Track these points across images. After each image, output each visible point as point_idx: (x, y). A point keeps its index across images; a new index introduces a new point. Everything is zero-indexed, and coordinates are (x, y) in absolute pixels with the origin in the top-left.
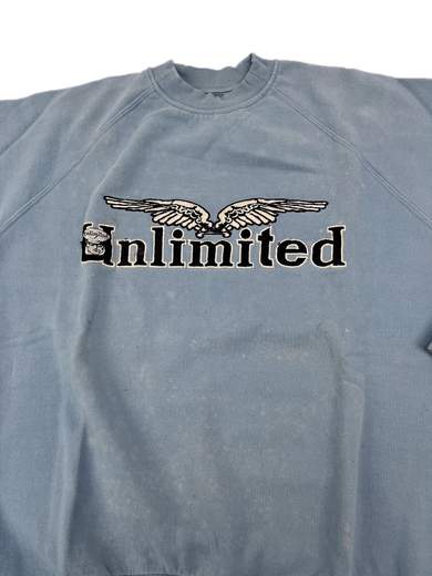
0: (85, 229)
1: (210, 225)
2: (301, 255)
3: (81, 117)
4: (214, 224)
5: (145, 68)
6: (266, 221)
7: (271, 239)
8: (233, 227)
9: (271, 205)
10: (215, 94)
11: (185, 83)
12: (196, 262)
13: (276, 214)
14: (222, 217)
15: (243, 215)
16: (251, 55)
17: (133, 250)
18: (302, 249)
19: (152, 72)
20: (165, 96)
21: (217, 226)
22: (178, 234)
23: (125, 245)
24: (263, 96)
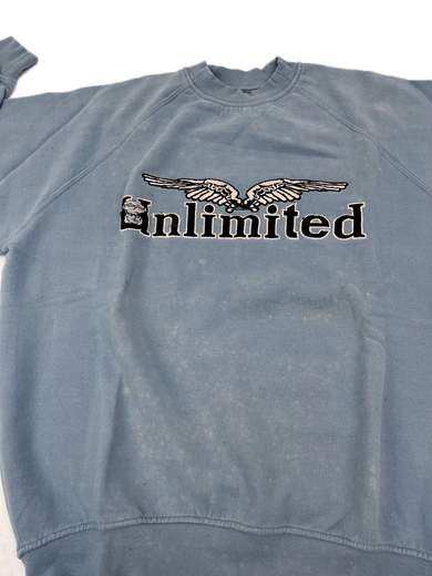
0: (124, 200)
1: (239, 201)
2: (324, 229)
3: (122, 108)
4: (243, 201)
5: (181, 68)
6: (291, 198)
7: (296, 214)
8: (261, 204)
9: (295, 185)
10: (244, 91)
11: (217, 80)
12: (226, 233)
13: (300, 193)
14: (251, 194)
15: (271, 192)
16: (277, 59)
17: (167, 222)
18: (325, 223)
19: (188, 71)
20: (198, 91)
21: (246, 202)
22: (209, 209)
23: (160, 218)
24: (288, 92)
